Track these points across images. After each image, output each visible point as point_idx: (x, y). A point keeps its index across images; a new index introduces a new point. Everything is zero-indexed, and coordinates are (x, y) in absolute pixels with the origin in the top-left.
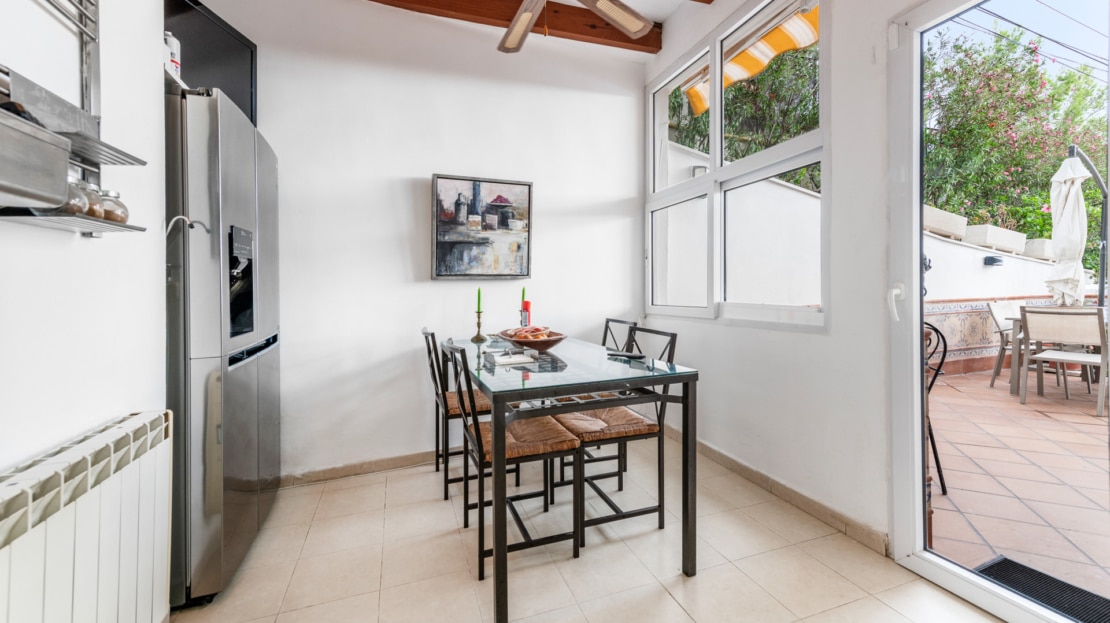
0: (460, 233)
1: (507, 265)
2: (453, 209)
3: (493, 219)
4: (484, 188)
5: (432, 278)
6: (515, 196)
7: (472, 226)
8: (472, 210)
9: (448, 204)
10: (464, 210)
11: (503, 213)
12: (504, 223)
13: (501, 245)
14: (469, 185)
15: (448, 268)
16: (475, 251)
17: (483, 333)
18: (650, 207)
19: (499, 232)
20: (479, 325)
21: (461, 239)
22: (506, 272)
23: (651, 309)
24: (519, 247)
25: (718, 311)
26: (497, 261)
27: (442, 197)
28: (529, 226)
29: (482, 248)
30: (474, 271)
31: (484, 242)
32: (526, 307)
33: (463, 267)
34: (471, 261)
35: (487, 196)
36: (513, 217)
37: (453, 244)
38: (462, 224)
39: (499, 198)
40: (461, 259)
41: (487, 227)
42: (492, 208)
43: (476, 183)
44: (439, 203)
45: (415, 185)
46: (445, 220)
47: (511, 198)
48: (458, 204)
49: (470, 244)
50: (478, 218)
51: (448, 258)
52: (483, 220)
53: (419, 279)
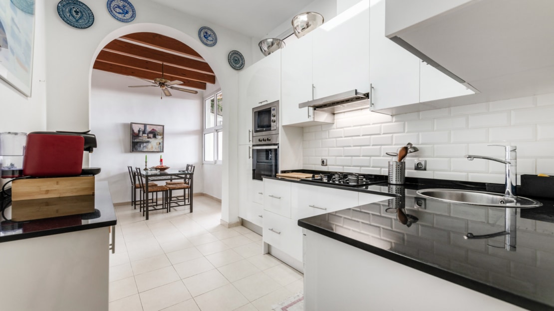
0: (140, 139)
1: (156, 149)
2: (137, 132)
3: (151, 135)
4: (148, 126)
5: (131, 152)
6: (158, 129)
7: (144, 137)
8: (144, 132)
9: (136, 131)
10: (141, 133)
11: (154, 134)
12: (155, 136)
13: (154, 143)
14: (143, 126)
15: (136, 149)
16: (145, 144)
17: (147, 168)
18: (204, 133)
19: (153, 139)
20: (146, 165)
21: (140, 141)
22: (156, 150)
23: (204, 162)
24: (160, 143)
25: (215, 162)
26: (152, 147)
27: (134, 129)
28: (163, 138)
29: (147, 144)
30: (145, 150)
31: (148, 142)
32: (161, 160)
33: (141, 149)
34: (143, 147)
35: (149, 129)
36: (158, 135)
37: (138, 142)
38: (141, 137)
39: (153, 129)
40: (140, 146)
41: (149, 138)
42: (150, 132)
43: (145, 125)
44: (133, 131)
45: (125, 125)
46: (135, 135)
47: (157, 130)
48: (139, 131)
49: (143, 142)
50: (146, 135)
51: (136, 146)
52: (148, 136)
53: (126, 152)
